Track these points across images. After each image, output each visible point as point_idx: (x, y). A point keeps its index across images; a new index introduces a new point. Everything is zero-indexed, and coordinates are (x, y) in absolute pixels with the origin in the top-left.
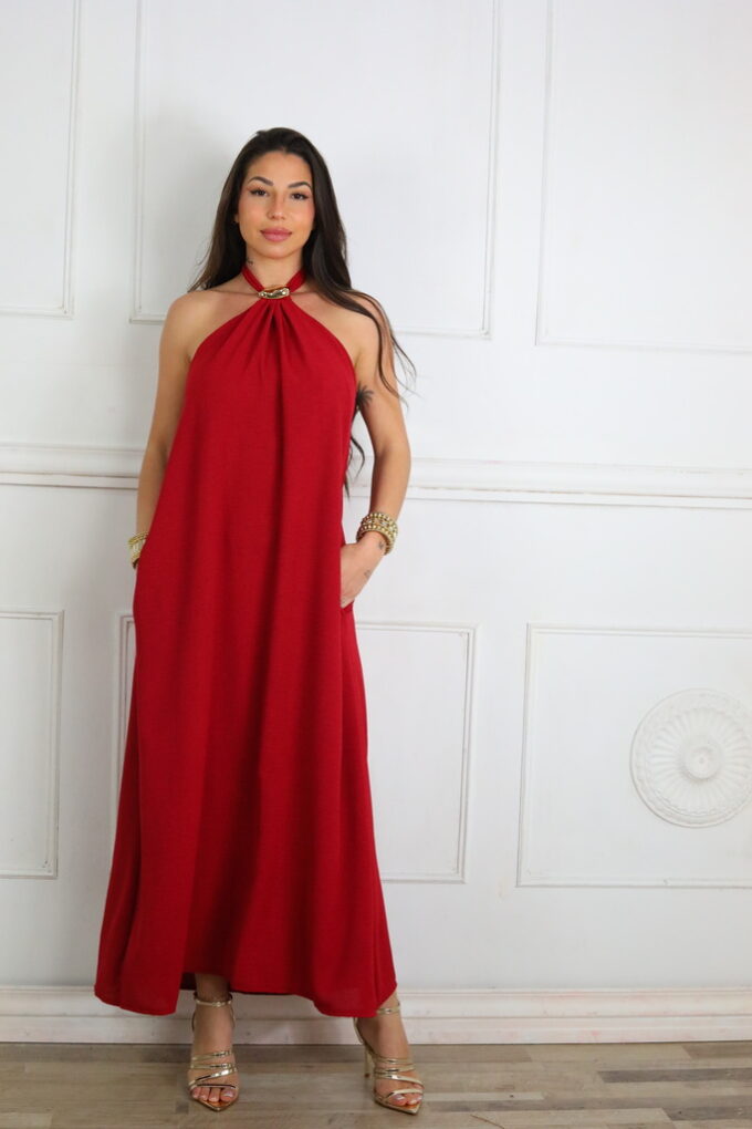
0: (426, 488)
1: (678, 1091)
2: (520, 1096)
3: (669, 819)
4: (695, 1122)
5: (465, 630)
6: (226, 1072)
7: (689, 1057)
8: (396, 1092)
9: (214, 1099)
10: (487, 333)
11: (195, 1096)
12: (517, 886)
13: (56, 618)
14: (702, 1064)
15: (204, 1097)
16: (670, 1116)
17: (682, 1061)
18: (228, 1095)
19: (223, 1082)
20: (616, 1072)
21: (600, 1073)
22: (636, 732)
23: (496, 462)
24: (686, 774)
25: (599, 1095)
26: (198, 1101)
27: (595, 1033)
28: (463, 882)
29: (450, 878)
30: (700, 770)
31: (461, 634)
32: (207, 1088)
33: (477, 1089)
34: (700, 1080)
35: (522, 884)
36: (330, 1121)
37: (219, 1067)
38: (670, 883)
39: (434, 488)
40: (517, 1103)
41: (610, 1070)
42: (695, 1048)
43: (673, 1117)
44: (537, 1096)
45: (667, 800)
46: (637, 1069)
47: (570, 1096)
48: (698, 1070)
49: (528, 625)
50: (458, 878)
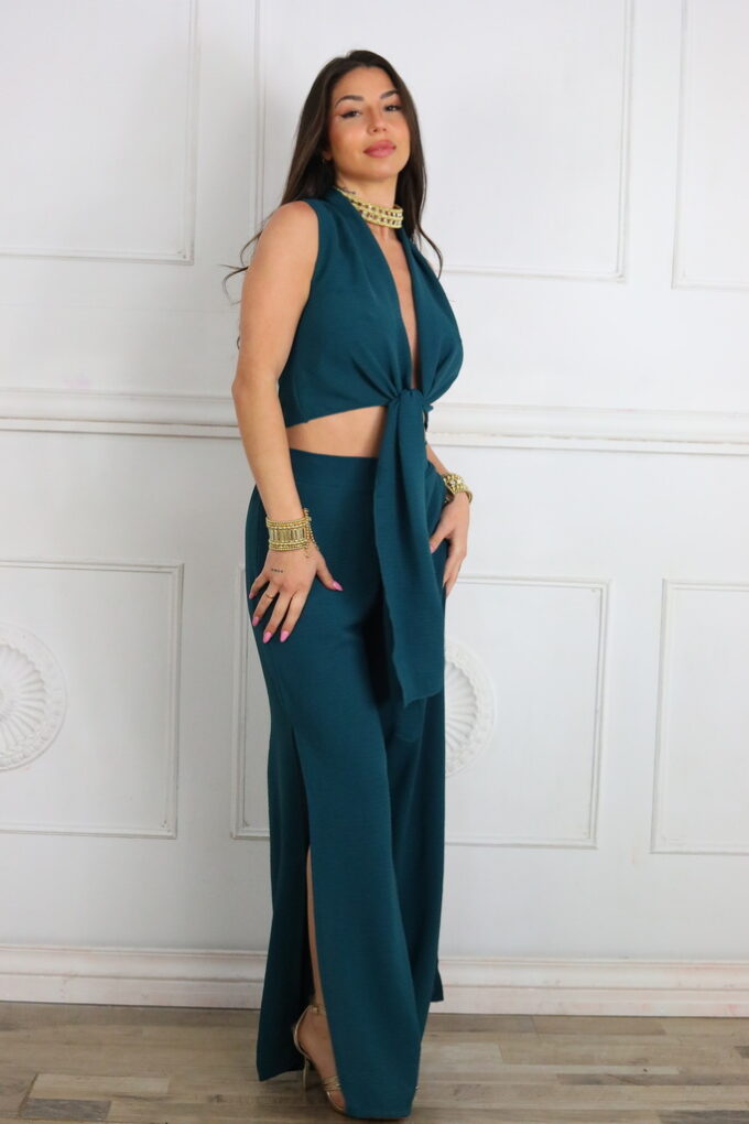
2: (654, 1070)
5: (598, 586)
10: (621, 276)
12: (652, 853)
13: (176, 572)
21: (737, 1047)
25: (737, 1071)
27: (731, 1007)
28: (594, 848)
29: (582, 843)
31: (592, 589)
33: (610, 1062)
35: (657, 849)
36: (456, 1092)
40: (652, 1077)
44: (671, 1071)
47: (707, 1071)
49: (664, 580)
50: (590, 843)
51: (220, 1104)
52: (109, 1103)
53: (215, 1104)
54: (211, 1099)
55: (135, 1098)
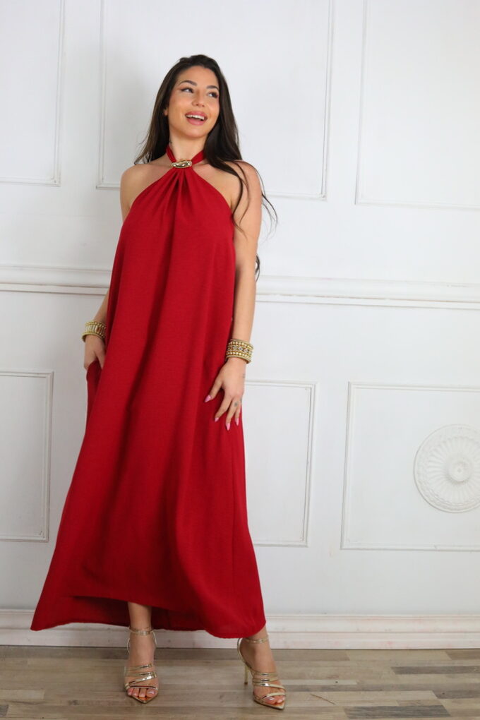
0: (284, 295)
1: (442, 680)
2: (341, 682)
3: (437, 507)
4: (452, 700)
5: (310, 386)
6: (150, 678)
7: (450, 659)
8: (269, 695)
9: (142, 696)
10: (324, 197)
11: (130, 694)
12: (341, 549)
13: (49, 376)
14: (457, 663)
15: (136, 694)
16: (437, 696)
17: (445, 661)
18: (151, 694)
19: (148, 685)
20: (403, 668)
21: (392, 668)
22: (417, 452)
23: (329, 279)
24: (450, 479)
25: (392, 682)
26: (131, 697)
27: (390, 643)
28: (306, 546)
29: (297, 544)
30: (458, 476)
31: (306, 388)
32: (137, 689)
33: (316, 678)
34: (458, 673)
35: (344, 547)
36: (221, 697)
37: (145, 675)
38: (438, 548)
39: (290, 295)
40: (340, 686)
41: (399, 666)
42: (453, 653)
43: (439, 697)
44: (352, 683)
45: (437, 495)
46: (416, 666)
47: (374, 682)
48: (455, 667)
49: (349, 383)
50: (303, 543)
51: (77, 706)
52: (7, 707)
53: (73, 705)
54: (70, 703)
55: (23, 702)
